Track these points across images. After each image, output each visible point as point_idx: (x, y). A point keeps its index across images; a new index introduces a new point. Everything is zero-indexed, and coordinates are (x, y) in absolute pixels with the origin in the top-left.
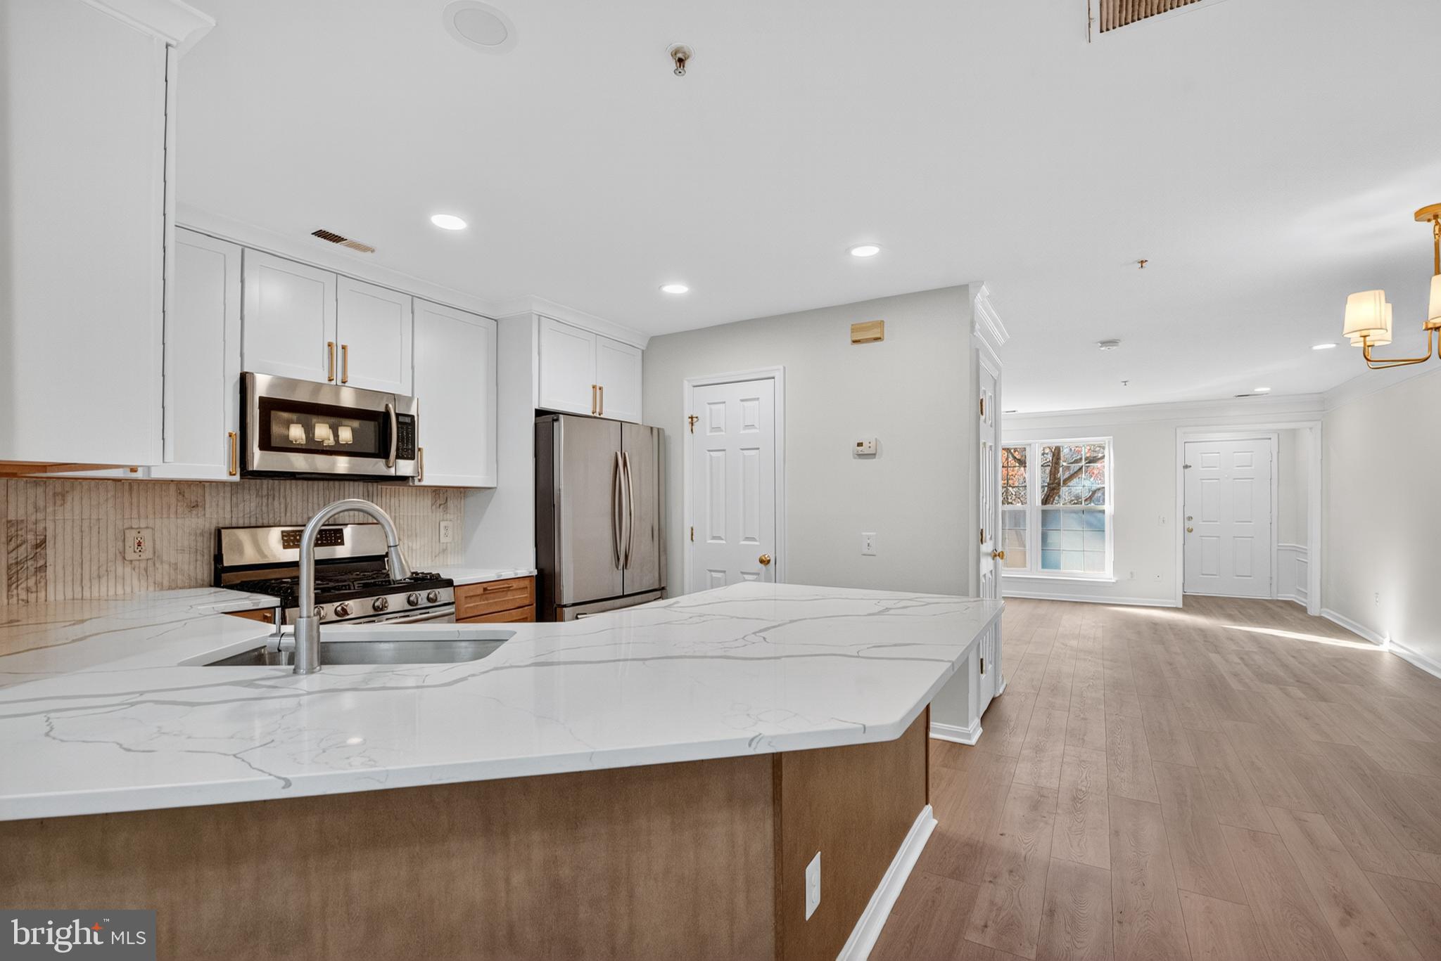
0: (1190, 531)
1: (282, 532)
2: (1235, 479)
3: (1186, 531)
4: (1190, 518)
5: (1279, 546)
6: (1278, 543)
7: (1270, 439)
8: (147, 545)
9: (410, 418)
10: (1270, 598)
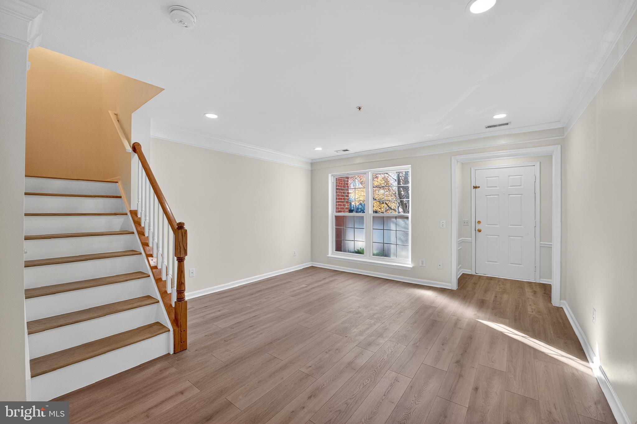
0: (480, 231)
2: (509, 195)
3: (477, 231)
4: (479, 222)
5: (540, 244)
6: (540, 242)
7: (534, 166)
10: (534, 282)
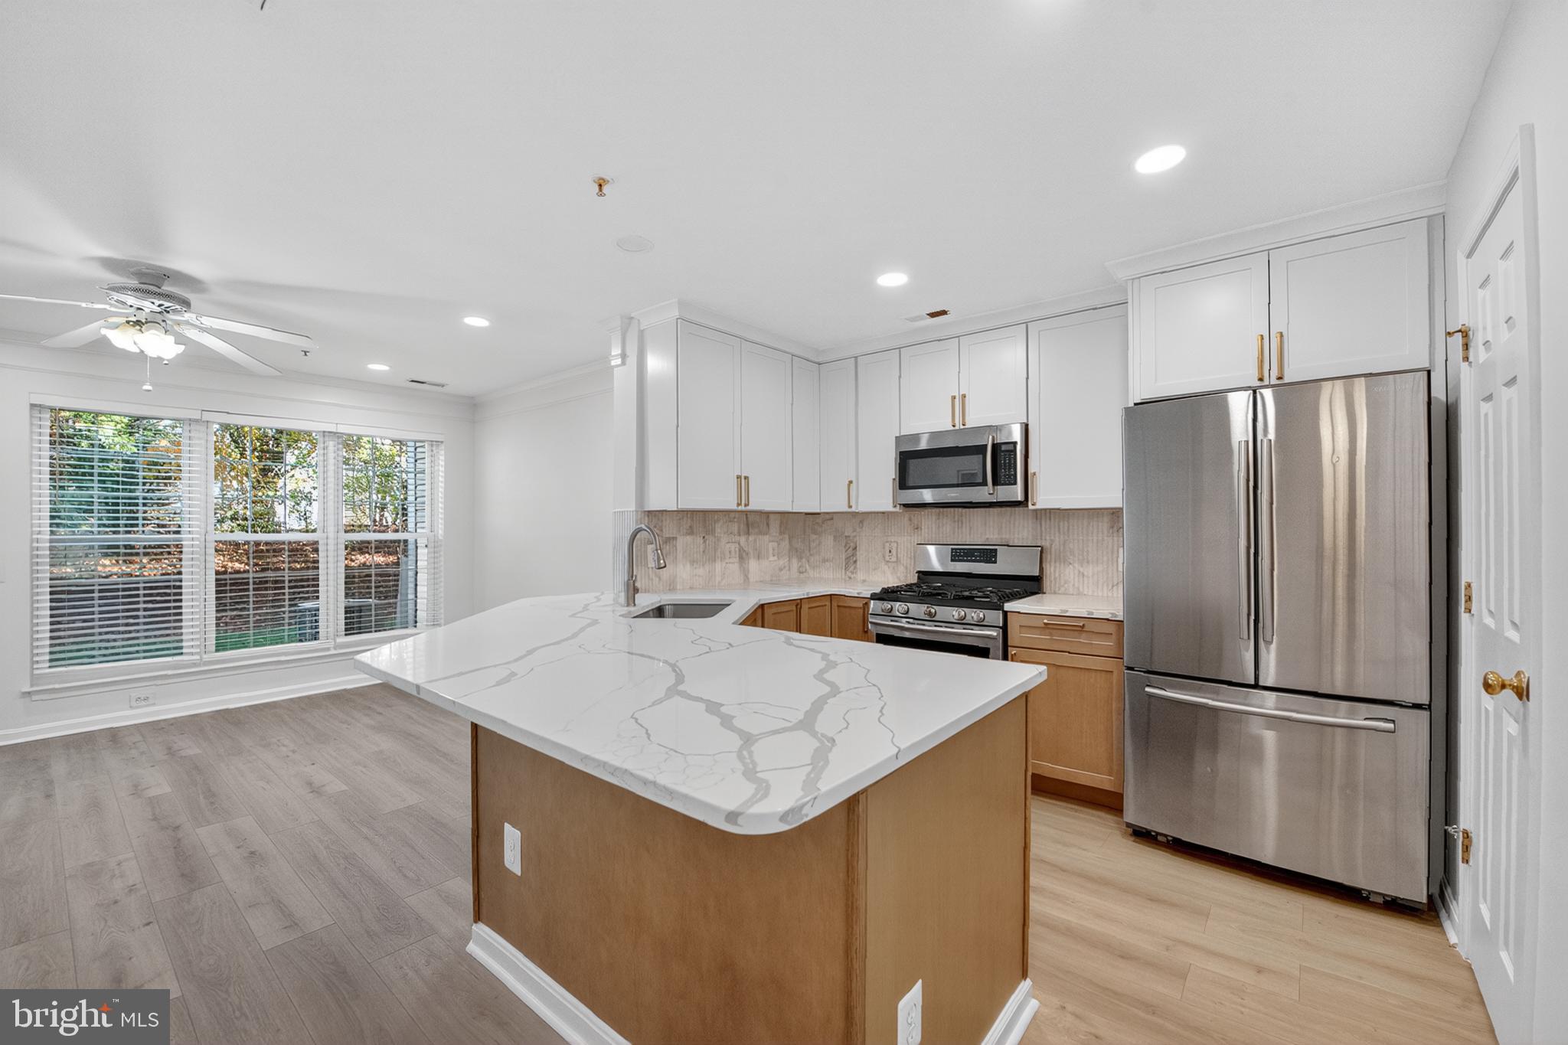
1: (952, 549)
8: (894, 552)
9: (1012, 445)
